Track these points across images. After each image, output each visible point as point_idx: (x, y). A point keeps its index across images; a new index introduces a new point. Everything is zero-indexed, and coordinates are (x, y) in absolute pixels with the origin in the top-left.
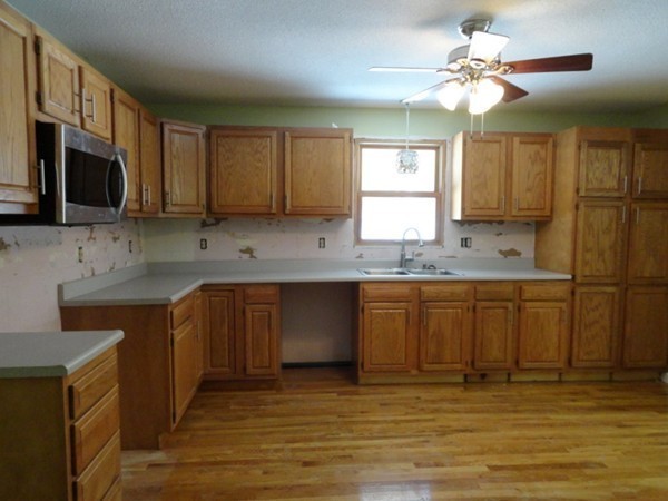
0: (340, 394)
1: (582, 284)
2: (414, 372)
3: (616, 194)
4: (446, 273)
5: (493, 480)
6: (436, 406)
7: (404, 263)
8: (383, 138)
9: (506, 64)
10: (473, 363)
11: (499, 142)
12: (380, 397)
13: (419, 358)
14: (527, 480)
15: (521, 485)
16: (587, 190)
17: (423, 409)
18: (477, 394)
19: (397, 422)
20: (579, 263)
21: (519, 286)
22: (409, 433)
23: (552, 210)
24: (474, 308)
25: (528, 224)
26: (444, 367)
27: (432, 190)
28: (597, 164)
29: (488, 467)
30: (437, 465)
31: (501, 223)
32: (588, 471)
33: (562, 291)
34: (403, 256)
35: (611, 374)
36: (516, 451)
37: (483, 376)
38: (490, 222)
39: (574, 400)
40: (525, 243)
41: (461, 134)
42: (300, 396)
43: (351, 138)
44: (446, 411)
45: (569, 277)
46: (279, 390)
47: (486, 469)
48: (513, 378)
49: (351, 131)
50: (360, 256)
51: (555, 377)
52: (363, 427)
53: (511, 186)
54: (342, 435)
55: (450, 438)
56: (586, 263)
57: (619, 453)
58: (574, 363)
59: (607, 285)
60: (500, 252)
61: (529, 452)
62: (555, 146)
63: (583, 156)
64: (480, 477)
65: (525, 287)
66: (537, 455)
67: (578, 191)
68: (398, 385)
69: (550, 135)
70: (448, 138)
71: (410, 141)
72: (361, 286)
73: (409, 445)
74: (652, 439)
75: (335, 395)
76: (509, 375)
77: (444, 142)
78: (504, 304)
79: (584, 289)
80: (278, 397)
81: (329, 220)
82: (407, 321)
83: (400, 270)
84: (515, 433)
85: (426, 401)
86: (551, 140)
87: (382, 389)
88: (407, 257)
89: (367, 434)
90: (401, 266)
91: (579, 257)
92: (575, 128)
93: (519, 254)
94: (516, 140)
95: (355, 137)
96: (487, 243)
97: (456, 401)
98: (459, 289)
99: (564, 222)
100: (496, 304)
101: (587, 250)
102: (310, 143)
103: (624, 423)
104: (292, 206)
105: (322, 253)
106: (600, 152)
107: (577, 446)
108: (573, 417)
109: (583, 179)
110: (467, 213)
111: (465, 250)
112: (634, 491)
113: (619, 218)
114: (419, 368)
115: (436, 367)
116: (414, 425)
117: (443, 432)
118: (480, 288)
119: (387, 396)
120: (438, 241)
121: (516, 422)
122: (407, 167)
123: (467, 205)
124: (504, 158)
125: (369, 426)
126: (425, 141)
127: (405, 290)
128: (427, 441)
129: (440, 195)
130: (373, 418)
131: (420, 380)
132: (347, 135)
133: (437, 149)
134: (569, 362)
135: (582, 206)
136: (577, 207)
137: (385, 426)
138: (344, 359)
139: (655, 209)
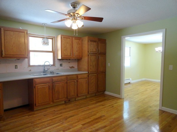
0: (28, 116)
1: (90, 74)
2: (52, 103)
3: (95, 53)
4: (58, 74)
5: (85, 128)
6: (60, 112)
7: (45, 72)
8: (36, 34)
9: (83, 17)
10: (67, 97)
11: (70, 38)
12: (43, 113)
13: (53, 99)
14: (92, 125)
15: (91, 127)
16: (90, 51)
17: (57, 114)
18: (70, 106)
19: (51, 120)
20: (89, 69)
21: (77, 75)
22: (57, 122)
23: (82, 56)
24: (67, 83)
25: (76, 60)
26: (60, 100)
27: (51, 50)
28: (92, 46)
29: (82, 125)
30: (69, 129)
31: (70, 59)
32: (102, 118)
33: (86, 76)
34: (44, 70)
35: (96, 94)
36: (86, 118)
37: (69, 100)
38: (67, 59)
39: (91, 102)
40: (75, 65)
41: (60, 35)
42: (14, 120)
43: (27, 33)
44: (64, 112)
45: (87, 72)
46: (4, 120)
47: (81, 126)
48: (76, 99)
49: (27, 31)
50: (30, 71)
51: (85, 97)
52: (41, 124)
53: (73, 50)
54: (36, 129)
55: (69, 120)
56: (90, 69)
57: (105, 112)
58: (89, 93)
59: (94, 73)
60: (70, 67)
61: (89, 117)
62: (82, 41)
63: (89, 43)
64: (81, 128)
65: (78, 76)
66: (91, 118)
67: (88, 52)
68: (47, 108)
69: (81, 38)
70: (56, 36)
71: (46, 36)
72: (34, 80)
73: (58, 126)
74: (109, 107)
75: (27, 116)
76: (75, 99)
77: (54, 37)
78: (74, 80)
79: (90, 75)
80: (4, 123)
81: (18, 59)
82: (49, 89)
83: (44, 74)
84: (83, 113)
85: (57, 111)
86: (81, 39)
87: (42, 111)
88: (46, 70)
89: (44, 126)
90: (44, 73)
91: (89, 67)
92: (87, 37)
93: (74, 67)
94: (74, 38)
95: (28, 33)
96: (66, 65)
97: (65, 109)
98: (63, 78)
99: (85, 59)
100: (72, 81)
101: (91, 66)
102: (12, 33)
103: (103, 104)
104: (5, 54)
105: (17, 70)
106: (92, 43)
107: (97, 113)
108: (93, 106)
109: (89, 49)
110: (63, 57)
111: (61, 67)
112: (113, 120)
113: (96, 58)
114: (53, 102)
115: (58, 100)
116: (57, 119)
117: (66, 119)
118: (68, 77)
119: (45, 112)
120: (54, 65)
121: (82, 111)
122: (46, 43)
123: (62, 55)
124: (71, 43)
125: (43, 124)
126: (49, 36)
127: (48, 80)
128: (63, 123)
129: (54, 52)
130: (43, 121)
131: (53, 105)
132: (26, 32)
133: (52, 39)
134: (88, 93)
135: (89, 55)
136: (88, 55)
137: (48, 122)
138: (26, 104)
139: (102, 56)
